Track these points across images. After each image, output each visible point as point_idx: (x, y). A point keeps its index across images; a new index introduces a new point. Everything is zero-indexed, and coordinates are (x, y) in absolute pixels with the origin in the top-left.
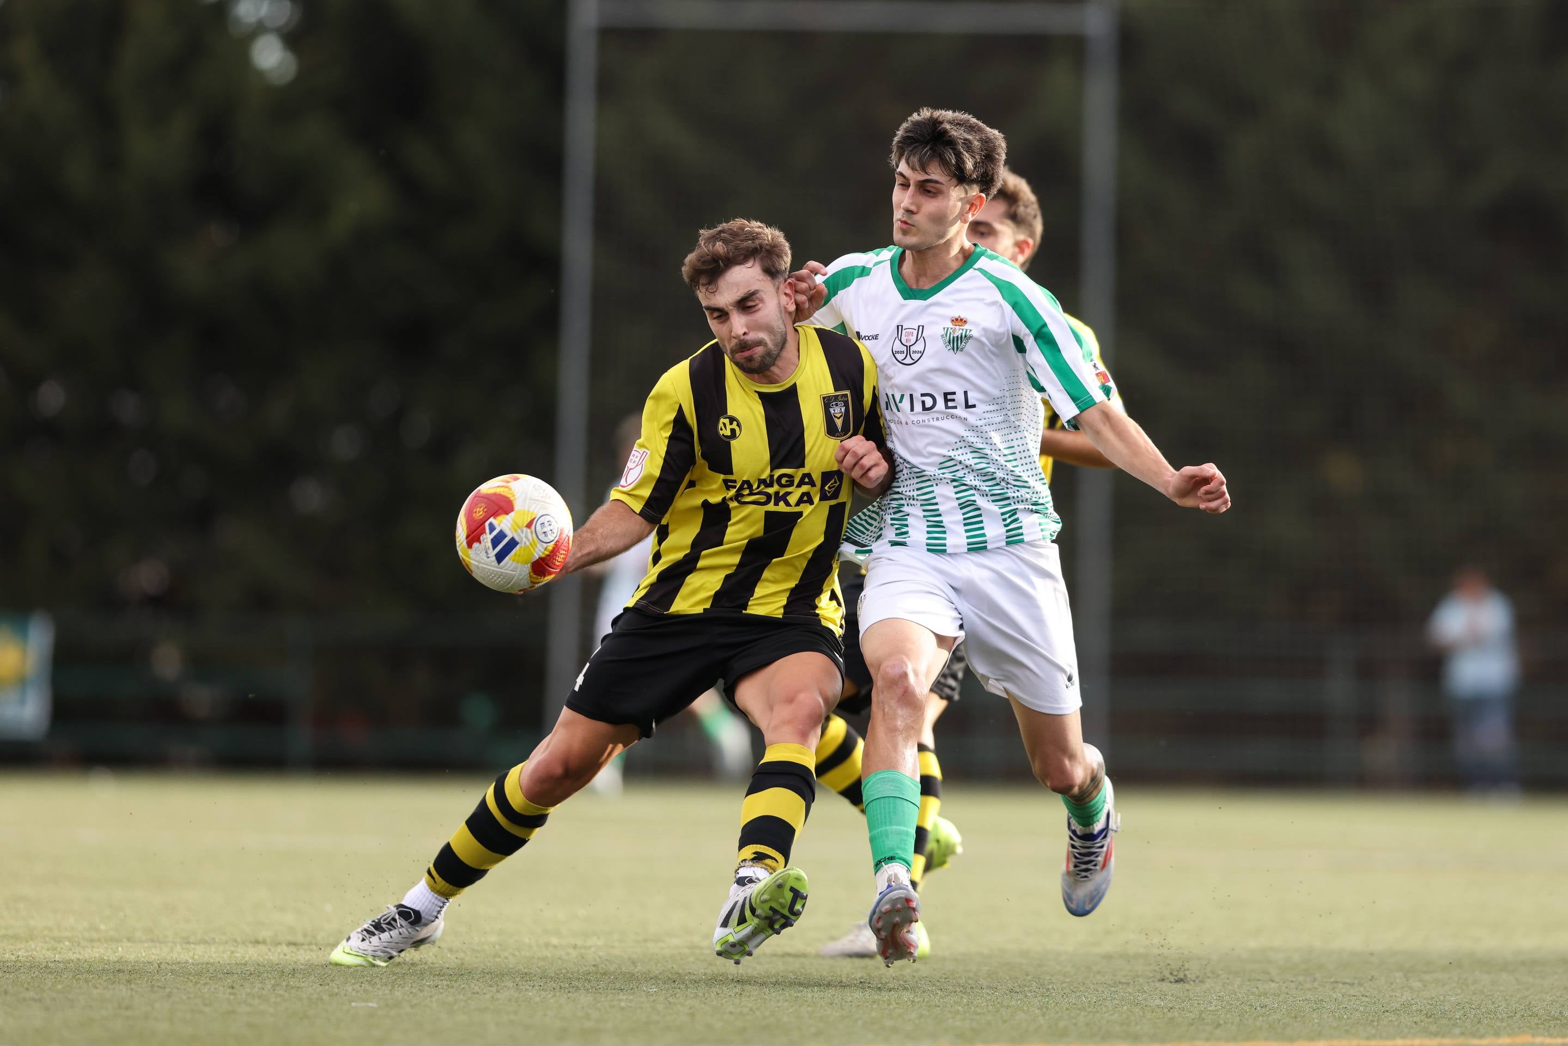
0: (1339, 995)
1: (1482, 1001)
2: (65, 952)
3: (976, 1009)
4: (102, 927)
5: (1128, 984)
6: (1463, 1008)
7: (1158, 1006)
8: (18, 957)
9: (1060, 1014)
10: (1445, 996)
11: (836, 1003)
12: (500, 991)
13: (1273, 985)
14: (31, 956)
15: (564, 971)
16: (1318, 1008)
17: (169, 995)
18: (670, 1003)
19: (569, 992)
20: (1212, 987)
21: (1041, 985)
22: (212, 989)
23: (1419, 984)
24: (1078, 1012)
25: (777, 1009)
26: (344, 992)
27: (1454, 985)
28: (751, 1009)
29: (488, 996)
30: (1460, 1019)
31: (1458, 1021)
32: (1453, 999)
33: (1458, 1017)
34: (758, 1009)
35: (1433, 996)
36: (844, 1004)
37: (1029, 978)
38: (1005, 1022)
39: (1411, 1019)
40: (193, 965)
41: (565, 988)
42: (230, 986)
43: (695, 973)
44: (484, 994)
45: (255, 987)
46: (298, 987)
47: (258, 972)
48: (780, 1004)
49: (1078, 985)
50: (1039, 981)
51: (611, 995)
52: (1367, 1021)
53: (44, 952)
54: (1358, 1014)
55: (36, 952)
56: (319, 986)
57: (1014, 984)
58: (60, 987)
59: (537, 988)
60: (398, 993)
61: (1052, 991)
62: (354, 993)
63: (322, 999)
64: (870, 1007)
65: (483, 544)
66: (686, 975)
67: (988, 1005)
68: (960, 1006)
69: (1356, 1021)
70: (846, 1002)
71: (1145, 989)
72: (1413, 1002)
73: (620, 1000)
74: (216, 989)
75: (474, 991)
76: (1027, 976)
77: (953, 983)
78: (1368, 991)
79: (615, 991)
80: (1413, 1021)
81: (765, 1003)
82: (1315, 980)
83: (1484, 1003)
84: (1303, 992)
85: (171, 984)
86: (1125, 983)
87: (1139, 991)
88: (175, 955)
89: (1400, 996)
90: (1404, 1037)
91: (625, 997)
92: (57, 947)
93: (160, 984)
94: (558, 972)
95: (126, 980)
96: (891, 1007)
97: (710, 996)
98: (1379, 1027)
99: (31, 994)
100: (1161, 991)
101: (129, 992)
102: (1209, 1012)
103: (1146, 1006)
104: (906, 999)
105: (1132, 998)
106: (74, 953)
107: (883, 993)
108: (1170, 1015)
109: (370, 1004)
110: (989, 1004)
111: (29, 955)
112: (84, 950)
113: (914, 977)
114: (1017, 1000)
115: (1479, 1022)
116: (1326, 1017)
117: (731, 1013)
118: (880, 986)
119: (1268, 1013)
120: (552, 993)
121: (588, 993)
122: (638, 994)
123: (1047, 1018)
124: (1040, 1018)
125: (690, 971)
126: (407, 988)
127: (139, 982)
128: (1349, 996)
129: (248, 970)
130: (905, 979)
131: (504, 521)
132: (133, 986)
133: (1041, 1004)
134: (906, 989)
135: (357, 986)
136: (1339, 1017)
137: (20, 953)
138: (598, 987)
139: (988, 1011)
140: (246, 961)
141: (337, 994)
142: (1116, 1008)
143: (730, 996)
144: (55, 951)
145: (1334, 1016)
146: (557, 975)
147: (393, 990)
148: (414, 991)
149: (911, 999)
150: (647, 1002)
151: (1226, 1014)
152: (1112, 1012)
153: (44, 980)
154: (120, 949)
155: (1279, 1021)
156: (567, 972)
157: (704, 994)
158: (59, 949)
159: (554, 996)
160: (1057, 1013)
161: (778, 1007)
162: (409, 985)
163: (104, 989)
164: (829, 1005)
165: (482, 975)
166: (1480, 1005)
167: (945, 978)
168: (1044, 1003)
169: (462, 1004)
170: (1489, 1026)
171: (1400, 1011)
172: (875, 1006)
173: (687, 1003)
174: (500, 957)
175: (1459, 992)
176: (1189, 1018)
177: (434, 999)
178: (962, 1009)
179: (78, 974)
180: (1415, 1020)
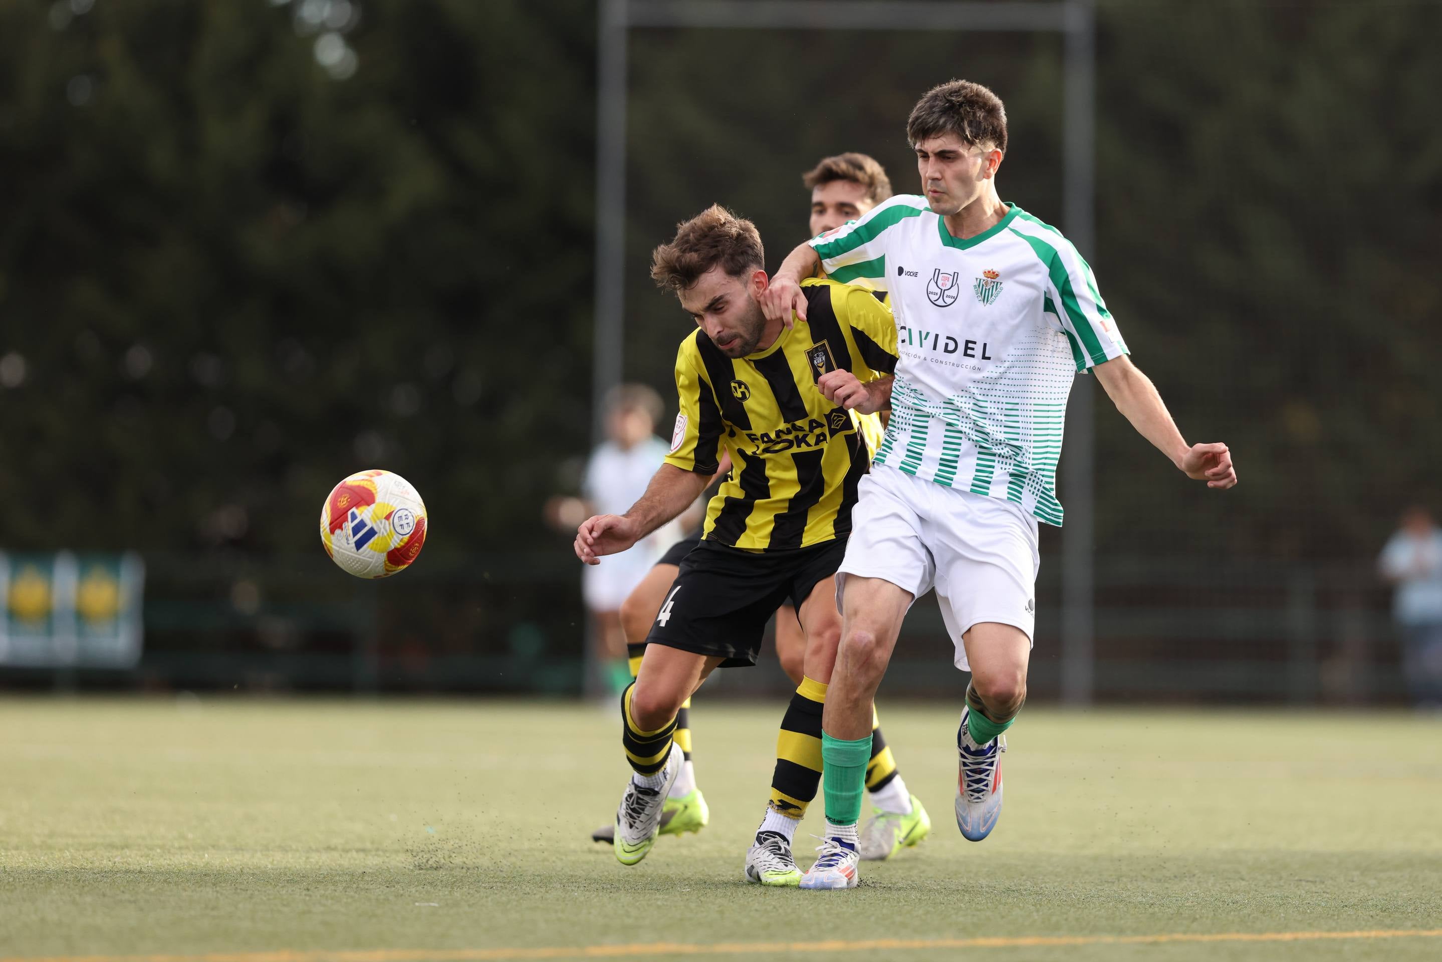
0: (1303, 892)
1: (1432, 897)
2: (157, 858)
3: (977, 906)
4: (190, 836)
5: (1113, 883)
6: (1414, 903)
7: (1140, 903)
8: (115, 863)
9: (1052, 910)
10: (1398, 893)
11: (851, 901)
12: (549, 892)
13: (1243, 883)
14: (126, 862)
15: (606, 874)
16: (1284, 904)
17: (251, 897)
18: (702, 902)
19: (611, 892)
20: (1188, 885)
21: (1035, 884)
22: (290, 891)
23: (1374, 882)
24: (1069, 908)
25: (798, 907)
26: (409, 892)
27: (1406, 882)
28: (774, 907)
29: (537, 897)
30: (1411, 913)
31: (1410, 914)
32: (1405, 895)
33: (1410, 911)
34: (781, 907)
35: (1387, 892)
36: (858, 901)
37: (1024, 877)
38: (1003, 917)
39: (1367, 913)
40: (272, 869)
41: (607, 889)
42: (306, 888)
43: (724, 874)
44: (535, 894)
45: (328, 888)
46: (367, 889)
47: (331, 875)
48: (800, 903)
49: (1068, 884)
50: (1033, 881)
51: (648, 895)
52: (1328, 915)
53: (138, 858)
54: (1320, 909)
55: (131, 858)
56: (386, 888)
57: (1011, 883)
58: (152, 890)
59: (582, 888)
60: (457, 894)
61: (1045, 889)
62: (417, 894)
63: (388, 900)
64: (881, 904)
65: (344, 531)
66: (716, 877)
67: (987, 903)
68: (962, 903)
69: (1318, 916)
70: (860, 900)
71: (1129, 887)
72: (1369, 898)
73: (657, 899)
74: (293, 891)
75: (526, 892)
76: (1023, 876)
77: (955, 882)
78: (1329, 888)
79: (652, 891)
80: (1369, 915)
81: (787, 902)
82: (1281, 878)
83: (1433, 898)
84: (1270, 889)
85: (253, 887)
86: (1111, 882)
87: (1123, 889)
88: (255, 861)
89: (1358, 892)
90: (1361, 929)
91: (661, 897)
92: (150, 854)
93: (243, 887)
94: (601, 874)
95: (212, 883)
96: (900, 904)
97: (738, 895)
98: (1339, 921)
99: (127, 896)
100: (1143, 889)
101: (215, 894)
102: (1186, 908)
103: (1130, 902)
104: (913, 897)
105: (1116, 895)
106: (165, 859)
107: (894, 892)
108: (1151, 910)
109: (432, 904)
110: (988, 901)
111: (124, 862)
112: (174, 857)
113: (921, 877)
114: (1013, 898)
115: (1429, 916)
116: (1291, 912)
117: (756, 910)
118: (890, 885)
119: (1239, 908)
120: (595, 893)
121: (627, 894)
122: (673, 893)
123: (1041, 913)
124: (1035, 914)
125: (720, 873)
126: (465, 889)
127: (223, 885)
128: (1312, 892)
129: (321, 874)
130: (912, 879)
131: (365, 511)
132: (218, 889)
133: (1035, 901)
134: (913, 888)
135: (420, 888)
136: (1303, 912)
137: (116, 860)
138: (636, 888)
139: (988, 908)
140: (320, 866)
141: (402, 895)
142: (1103, 904)
143: (756, 895)
144: (148, 858)
145: (1299, 911)
146: (600, 877)
147: (452, 892)
148: (472, 892)
149: (918, 897)
150: (681, 900)
151: (1201, 910)
152: (1099, 908)
153: (139, 883)
154: (206, 855)
155: (1249, 915)
156: (609, 874)
157: (732, 894)
158: (151, 856)
159: (597, 895)
160: (1050, 909)
161: (799, 905)
162: (467, 887)
163: (192, 891)
164: (845, 903)
165: (532, 878)
166: (1429, 900)
167: (949, 879)
168: (1037, 900)
169: (515, 903)
170: (1438, 919)
171: (1357, 905)
172: (886, 903)
173: (717, 902)
174: (548, 861)
175: (1411, 888)
176: (1169, 913)
177: (490, 899)
178: (964, 906)
179: (169, 878)
180: (1371, 914)
